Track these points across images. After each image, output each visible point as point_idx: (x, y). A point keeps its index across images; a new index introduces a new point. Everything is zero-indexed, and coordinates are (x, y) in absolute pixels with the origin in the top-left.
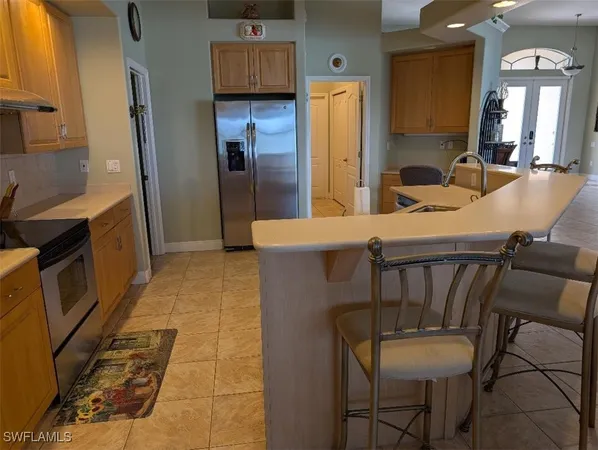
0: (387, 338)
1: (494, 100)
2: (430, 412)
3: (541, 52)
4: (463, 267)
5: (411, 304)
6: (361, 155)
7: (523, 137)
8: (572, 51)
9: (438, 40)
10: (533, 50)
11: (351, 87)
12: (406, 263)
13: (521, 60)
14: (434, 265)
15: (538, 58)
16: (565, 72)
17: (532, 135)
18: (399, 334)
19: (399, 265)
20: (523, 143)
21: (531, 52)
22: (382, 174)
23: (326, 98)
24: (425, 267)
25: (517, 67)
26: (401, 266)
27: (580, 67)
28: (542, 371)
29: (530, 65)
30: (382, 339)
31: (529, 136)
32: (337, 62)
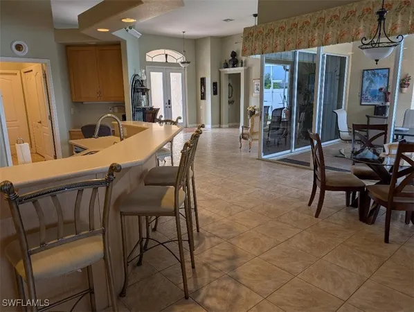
0: (34, 252)
1: (138, 80)
2: (93, 293)
3: (168, 52)
4: (80, 192)
5: (66, 223)
6: (50, 118)
7: (165, 103)
8: (183, 52)
9: (95, 39)
10: (163, 50)
11: (35, 67)
12: (37, 196)
13: (156, 56)
14: (59, 193)
15: (166, 55)
16: (181, 65)
17: (169, 102)
18: (43, 246)
19: (31, 198)
20: (165, 107)
21: (162, 51)
22: (70, 132)
23: (18, 74)
24: (52, 196)
25: (155, 60)
26: (33, 198)
27: (188, 63)
28: (162, 244)
29: (162, 59)
30: (30, 254)
31: (168, 103)
32: (19, 47)
